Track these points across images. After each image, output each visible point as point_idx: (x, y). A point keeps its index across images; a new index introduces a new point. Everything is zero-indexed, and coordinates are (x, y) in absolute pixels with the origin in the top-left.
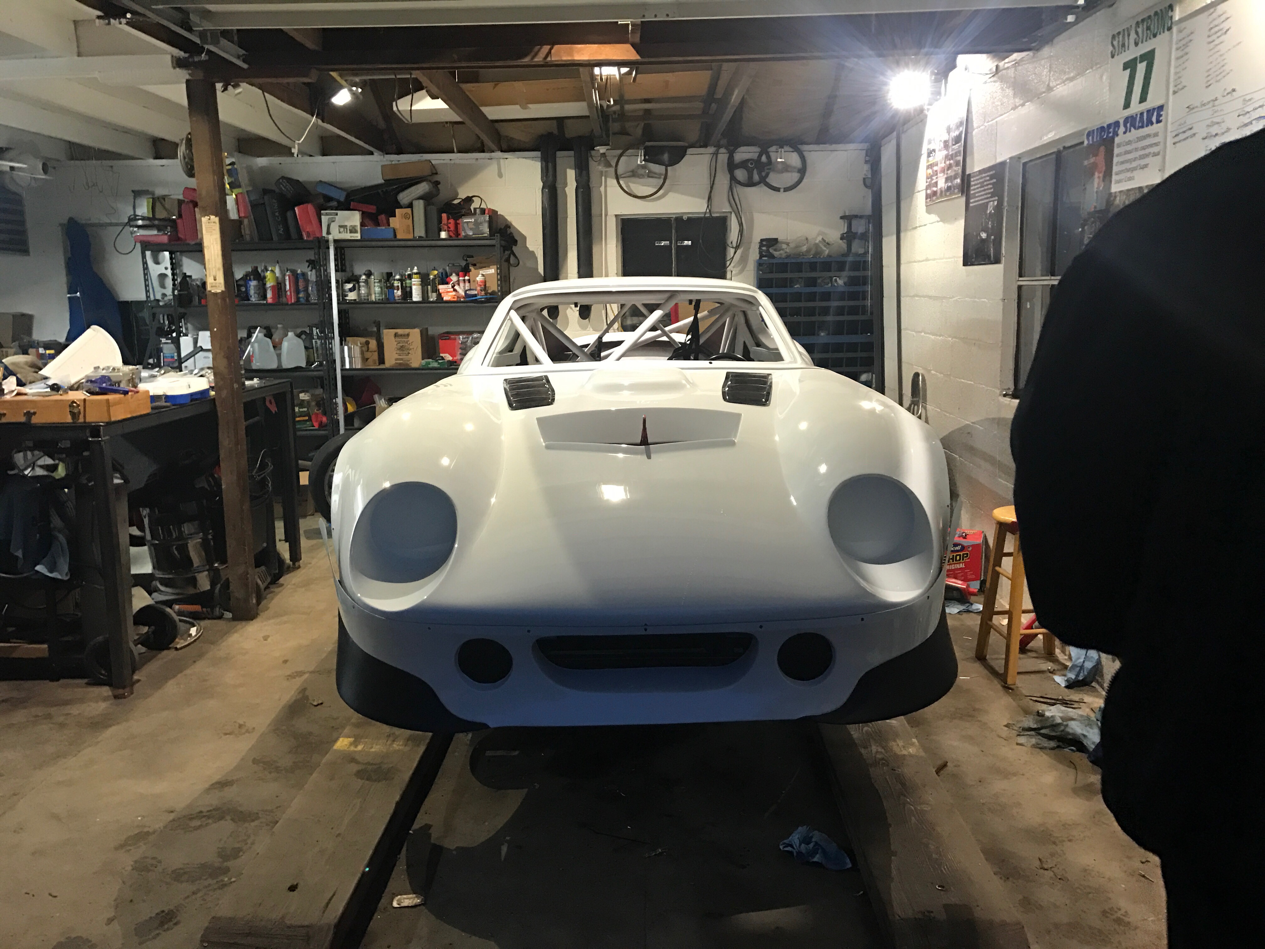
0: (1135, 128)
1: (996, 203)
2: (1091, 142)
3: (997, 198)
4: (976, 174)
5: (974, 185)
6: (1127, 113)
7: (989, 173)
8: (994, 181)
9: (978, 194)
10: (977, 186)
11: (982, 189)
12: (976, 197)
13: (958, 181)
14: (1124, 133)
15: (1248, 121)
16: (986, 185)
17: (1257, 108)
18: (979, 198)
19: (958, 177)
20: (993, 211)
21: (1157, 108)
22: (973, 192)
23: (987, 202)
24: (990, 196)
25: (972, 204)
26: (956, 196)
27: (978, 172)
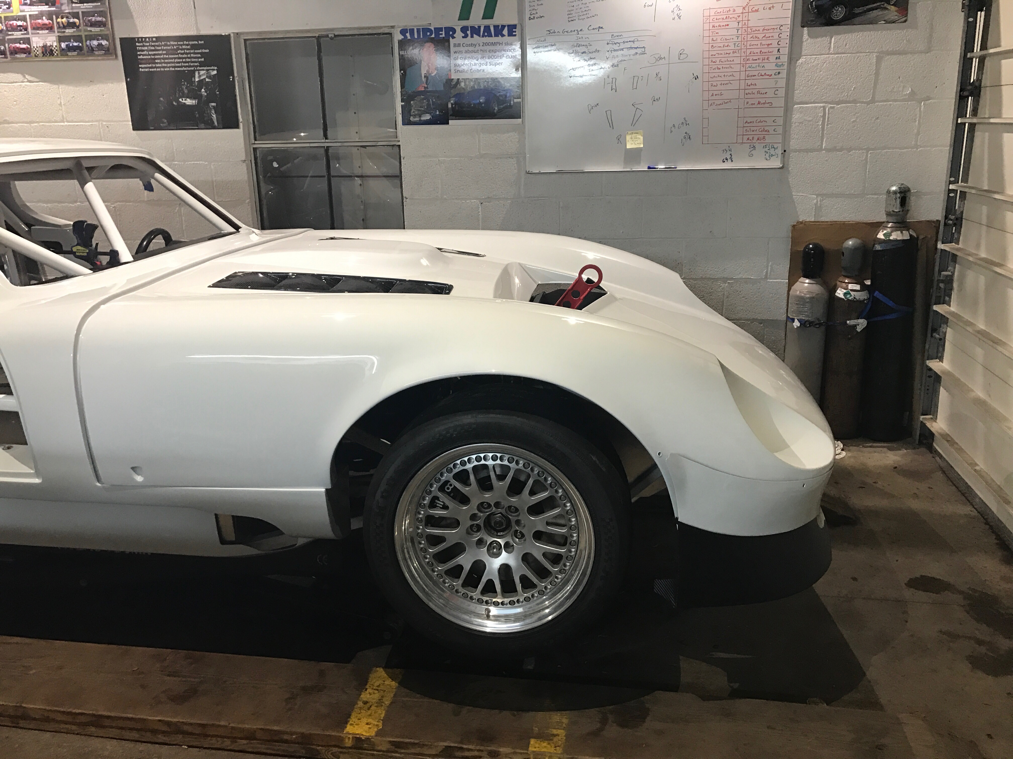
0: (479, 36)
1: (215, 72)
2: (409, 38)
3: (216, 68)
4: (147, 40)
5: (147, 50)
6: (465, 23)
7: (187, 43)
8: (204, 51)
9: (163, 61)
10: (155, 52)
11: (173, 56)
12: (157, 63)
13: (104, 43)
14: (463, 37)
15: (618, 48)
16: (182, 54)
17: (628, 42)
18: (166, 65)
19: (102, 39)
20: (207, 80)
21: (508, 26)
22: (145, 57)
23: (191, 70)
24: (196, 64)
25: (146, 70)
26: (95, 58)
27: (152, 38)
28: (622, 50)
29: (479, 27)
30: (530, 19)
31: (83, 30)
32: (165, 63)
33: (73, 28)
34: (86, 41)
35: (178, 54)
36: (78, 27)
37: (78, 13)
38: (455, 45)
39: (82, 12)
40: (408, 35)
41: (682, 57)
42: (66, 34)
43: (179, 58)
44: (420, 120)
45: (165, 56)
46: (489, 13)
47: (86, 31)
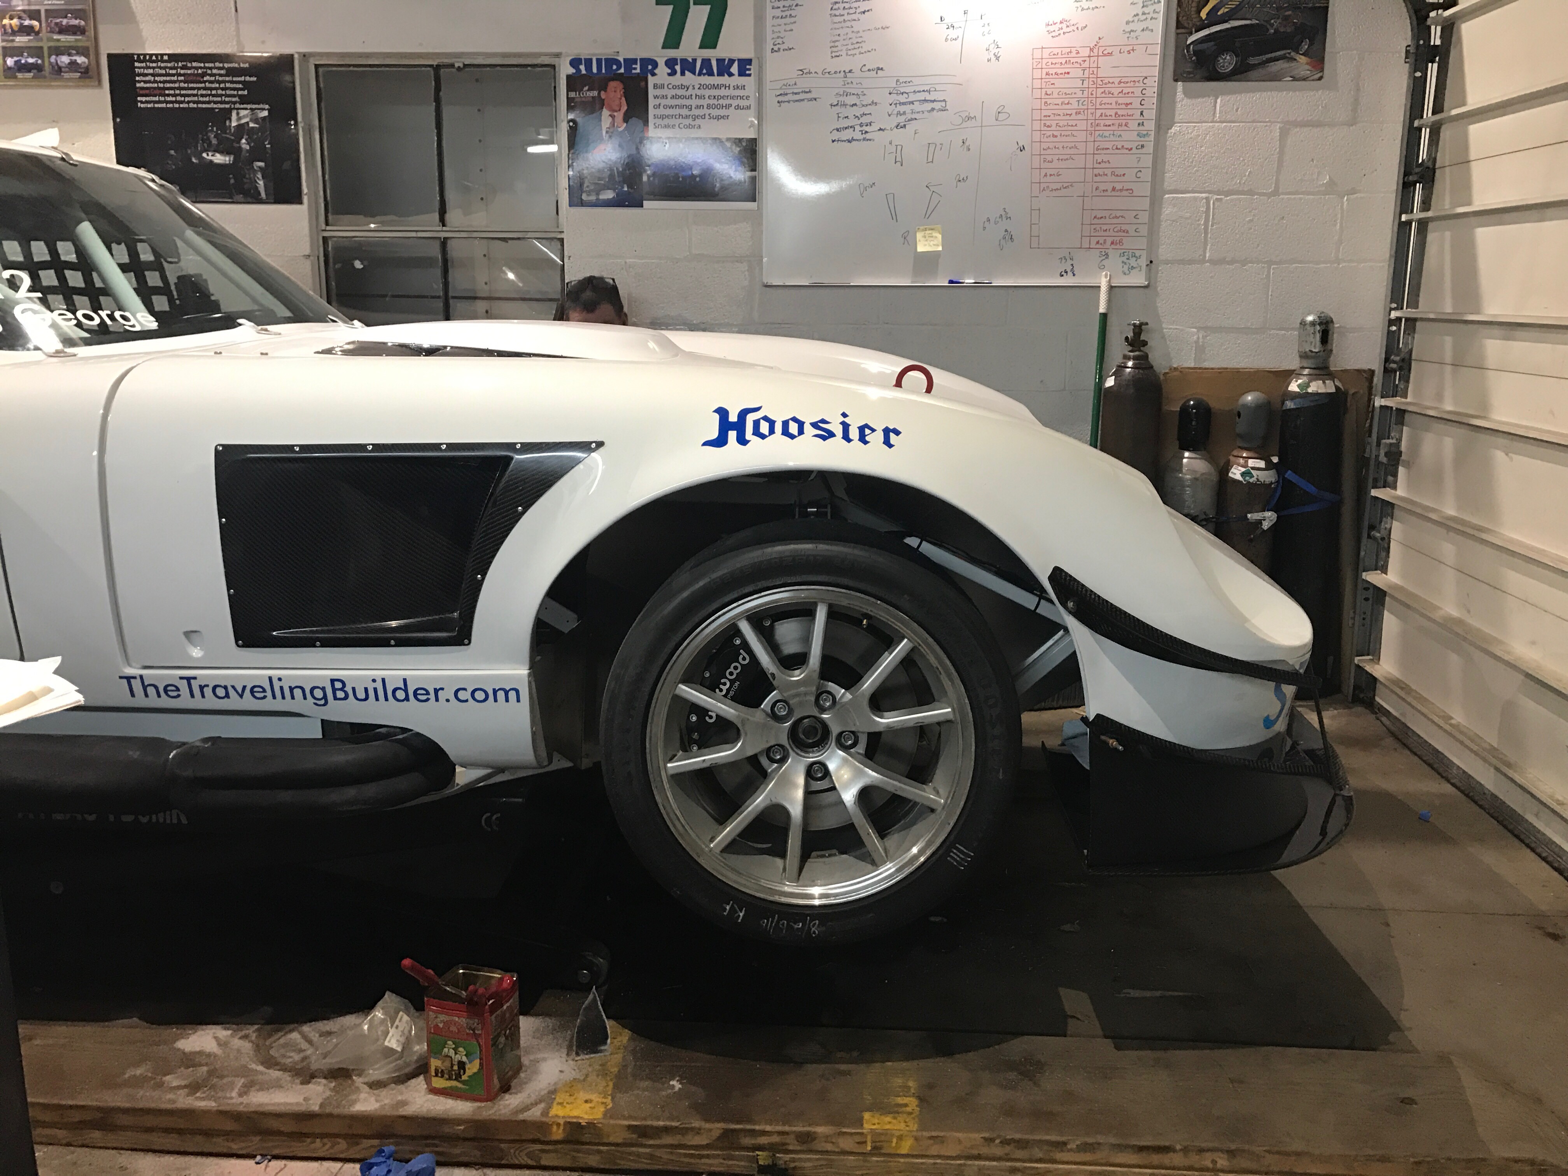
0: (694, 73)
1: (265, 113)
2: (584, 72)
3: (267, 107)
4: (154, 58)
5: (153, 75)
6: (672, 53)
7: (221, 65)
8: (248, 78)
9: (177, 92)
10: (165, 78)
11: (195, 85)
12: (168, 95)
13: (80, 60)
14: (669, 75)
15: (905, 100)
16: (211, 82)
17: (919, 92)
18: (183, 99)
19: (78, 54)
20: (251, 125)
21: (739, 60)
22: (148, 85)
23: (225, 108)
24: (234, 99)
25: (149, 106)
26: (63, 83)
27: (162, 55)
28: (912, 103)
29: (695, 60)
30: (773, 51)
31: (45, 39)
32: (182, 96)
33: (28, 35)
34: (49, 57)
35: (205, 82)
36: (37, 33)
37: (39, 11)
38: (655, 86)
39: (46, 11)
40: (582, 67)
41: (1002, 117)
42: (16, 44)
43: (205, 89)
44: (598, 199)
45: (182, 85)
46: (710, 39)
47: (50, 39)
